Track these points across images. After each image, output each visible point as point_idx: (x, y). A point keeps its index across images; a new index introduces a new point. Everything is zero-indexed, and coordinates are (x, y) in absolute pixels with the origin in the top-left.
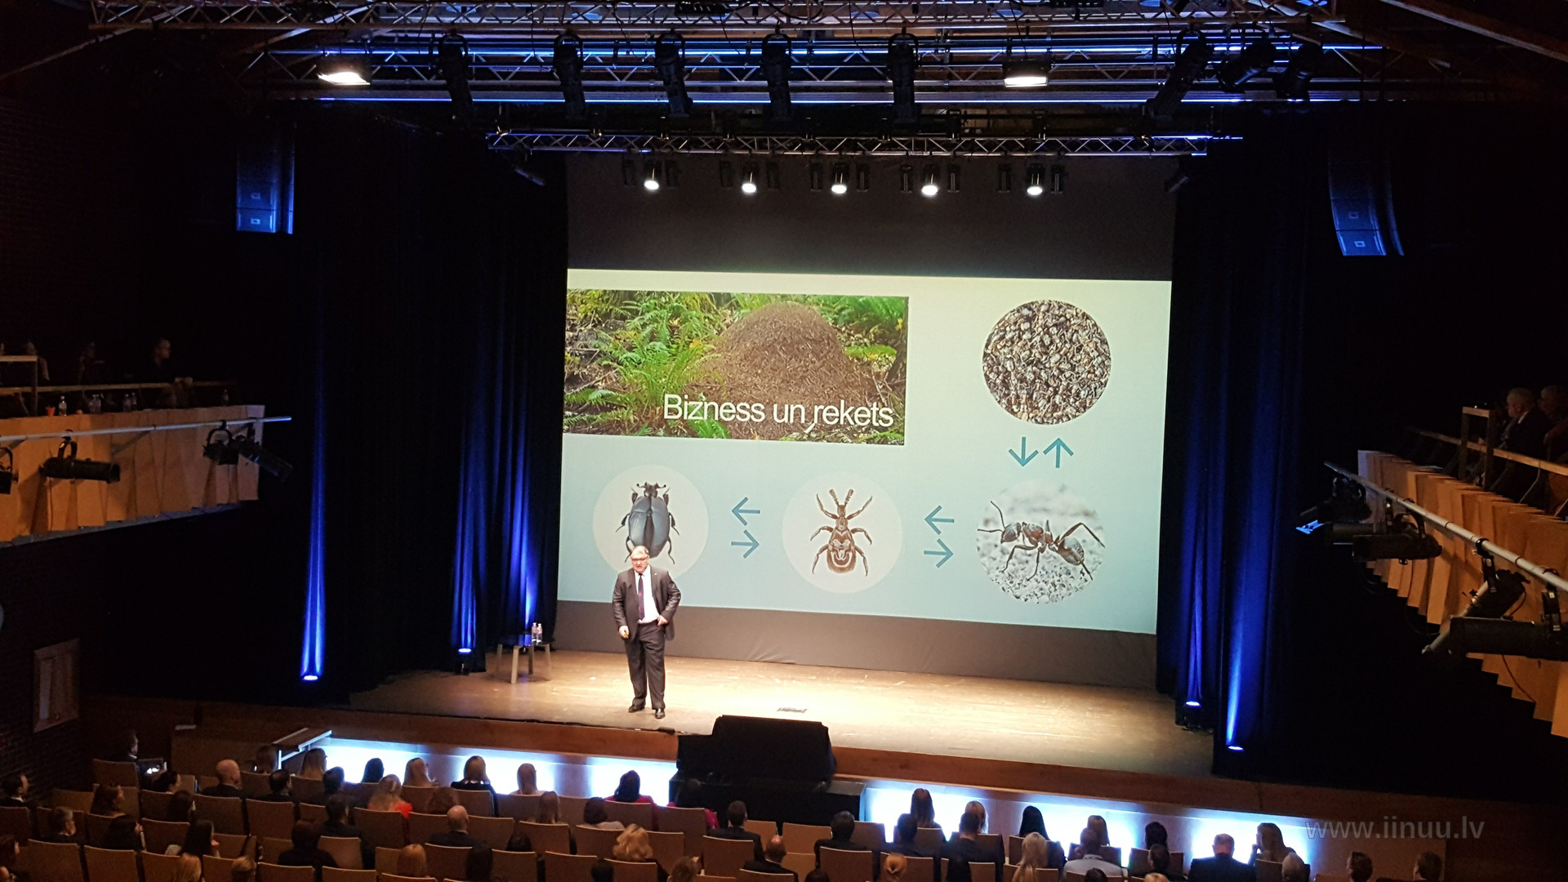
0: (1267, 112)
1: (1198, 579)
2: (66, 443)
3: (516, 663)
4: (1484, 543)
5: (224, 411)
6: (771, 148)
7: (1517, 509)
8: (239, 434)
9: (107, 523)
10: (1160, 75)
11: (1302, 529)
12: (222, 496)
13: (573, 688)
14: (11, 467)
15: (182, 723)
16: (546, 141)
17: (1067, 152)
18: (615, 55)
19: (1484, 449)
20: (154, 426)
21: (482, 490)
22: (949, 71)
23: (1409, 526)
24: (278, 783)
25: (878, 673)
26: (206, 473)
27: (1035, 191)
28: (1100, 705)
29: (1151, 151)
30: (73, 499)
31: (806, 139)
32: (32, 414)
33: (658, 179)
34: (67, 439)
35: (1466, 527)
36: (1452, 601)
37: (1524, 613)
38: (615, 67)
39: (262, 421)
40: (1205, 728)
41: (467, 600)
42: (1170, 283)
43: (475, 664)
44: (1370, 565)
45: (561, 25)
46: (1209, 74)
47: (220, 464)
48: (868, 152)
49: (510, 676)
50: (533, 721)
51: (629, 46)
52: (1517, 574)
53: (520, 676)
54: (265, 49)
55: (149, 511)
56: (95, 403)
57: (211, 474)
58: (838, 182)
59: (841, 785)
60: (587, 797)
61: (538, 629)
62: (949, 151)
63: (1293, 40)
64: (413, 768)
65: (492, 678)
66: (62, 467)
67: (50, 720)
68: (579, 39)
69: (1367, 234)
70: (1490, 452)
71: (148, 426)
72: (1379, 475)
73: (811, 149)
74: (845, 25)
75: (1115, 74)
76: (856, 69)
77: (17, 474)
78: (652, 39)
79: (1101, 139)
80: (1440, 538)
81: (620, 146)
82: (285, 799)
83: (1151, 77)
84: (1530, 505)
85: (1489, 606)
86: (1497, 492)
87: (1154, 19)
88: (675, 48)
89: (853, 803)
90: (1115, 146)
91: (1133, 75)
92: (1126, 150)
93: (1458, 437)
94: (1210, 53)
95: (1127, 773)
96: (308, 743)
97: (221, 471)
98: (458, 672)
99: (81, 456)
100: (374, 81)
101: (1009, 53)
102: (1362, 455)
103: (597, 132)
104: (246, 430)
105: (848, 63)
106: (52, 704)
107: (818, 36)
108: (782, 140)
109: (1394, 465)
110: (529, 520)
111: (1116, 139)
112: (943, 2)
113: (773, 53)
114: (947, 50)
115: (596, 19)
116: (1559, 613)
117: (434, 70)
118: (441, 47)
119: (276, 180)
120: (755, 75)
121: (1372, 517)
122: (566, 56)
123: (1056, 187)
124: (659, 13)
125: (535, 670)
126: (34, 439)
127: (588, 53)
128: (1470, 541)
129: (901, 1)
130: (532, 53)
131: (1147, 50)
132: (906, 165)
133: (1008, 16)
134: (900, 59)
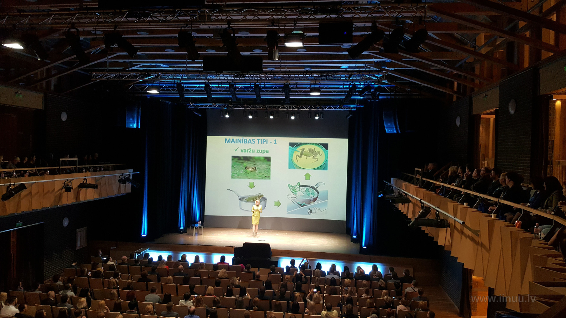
0: (369, 100)
1: (355, 210)
2: (85, 180)
3: (194, 231)
4: (421, 200)
5: (123, 171)
6: (256, 108)
7: (428, 192)
9: (94, 199)
10: (345, 92)
11: (379, 196)
12: (123, 192)
13: (208, 237)
14: (71, 186)
15: (112, 247)
16: (202, 106)
17: (324, 109)
18: (219, 86)
19: (420, 178)
21: (186, 189)
22: (297, 91)
23: (404, 196)
24: (136, 261)
25: (281, 231)
26: (118, 186)
27: (317, 118)
28: (333, 238)
29: (343, 109)
30: (86, 194)
31: (264, 106)
32: (76, 173)
33: (229, 115)
34: (85, 178)
35: (417, 196)
36: (414, 213)
37: (431, 217)
38: (219, 89)
39: (132, 173)
40: (357, 243)
41: (182, 216)
42: (348, 139)
43: (184, 231)
44: (394, 205)
45: (206, 79)
46: (356, 92)
47: (122, 184)
48: (278, 109)
49: (193, 234)
50: (199, 245)
51: (222, 84)
52: (429, 207)
53: (195, 234)
54: (134, 84)
55: (104, 196)
56: (92, 170)
57: (120, 186)
58: (271, 116)
59: (273, 259)
61: (200, 222)
62: (297, 108)
63: (375, 84)
64: (169, 257)
65: (188, 235)
66: (84, 185)
67: (80, 247)
68: (210, 82)
69: (392, 128)
70: (422, 178)
71: (105, 175)
72: (396, 184)
73: (265, 108)
74: (273, 80)
75: (335, 92)
76: (275, 90)
77: (73, 187)
78: (227, 83)
79: (332, 106)
80: (411, 198)
81: (220, 107)
82: (138, 265)
83: (343, 92)
84: (431, 191)
85: (423, 215)
86: (424, 188)
87: (344, 80)
88: (233, 85)
89: (276, 263)
90: (335, 108)
91: (339, 92)
92: (337, 109)
93: (414, 175)
94: (357, 87)
95: (340, 254)
96: (143, 251)
97: (122, 185)
98: (180, 233)
99: (88, 183)
100: (161, 92)
101: (311, 86)
102: (392, 179)
103: (214, 104)
104: (128, 176)
105: (274, 88)
106: (80, 243)
107: (266, 82)
108: (258, 106)
109: (399, 181)
110: (198, 196)
111: (335, 106)
112: (296, 75)
113: (256, 86)
114: (297, 86)
115: (214, 77)
116: (439, 217)
117: (175, 89)
118: (177, 84)
119: (136, 115)
120: (252, 91)
121: (395, 193)
122: (207, 86)
123: (322, 117)
124: (230, 77)
125: (199, 232)
126: (77, 179)
127: (212, 86)
128: (418, 200)
129: (286, 75)
130: (199, 85)
131: (342, 86)
132: (287, 112)
133: (311, 78)
134: (286, 88)
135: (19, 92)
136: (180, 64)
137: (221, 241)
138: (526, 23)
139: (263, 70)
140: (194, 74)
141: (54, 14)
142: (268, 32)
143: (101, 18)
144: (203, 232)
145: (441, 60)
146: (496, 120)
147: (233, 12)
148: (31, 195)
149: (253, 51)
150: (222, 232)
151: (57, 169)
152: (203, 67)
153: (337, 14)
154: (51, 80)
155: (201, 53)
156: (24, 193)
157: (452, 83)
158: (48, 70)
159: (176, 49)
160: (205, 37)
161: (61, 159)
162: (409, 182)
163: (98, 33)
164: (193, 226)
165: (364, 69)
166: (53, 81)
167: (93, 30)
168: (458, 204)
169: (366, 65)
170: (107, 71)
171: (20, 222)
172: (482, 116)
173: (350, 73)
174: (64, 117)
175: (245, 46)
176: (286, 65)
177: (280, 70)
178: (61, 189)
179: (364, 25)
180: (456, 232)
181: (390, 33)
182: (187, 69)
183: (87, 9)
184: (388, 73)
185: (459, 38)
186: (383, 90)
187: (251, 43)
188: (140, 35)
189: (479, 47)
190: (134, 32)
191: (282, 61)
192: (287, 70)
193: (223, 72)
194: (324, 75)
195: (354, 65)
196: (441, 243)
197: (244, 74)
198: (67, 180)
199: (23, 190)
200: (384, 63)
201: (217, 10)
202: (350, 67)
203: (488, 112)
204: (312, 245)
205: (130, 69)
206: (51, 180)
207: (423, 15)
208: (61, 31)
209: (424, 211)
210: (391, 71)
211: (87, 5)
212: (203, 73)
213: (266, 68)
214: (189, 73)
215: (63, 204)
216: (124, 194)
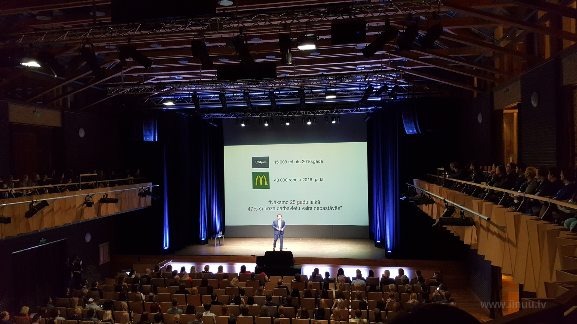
0: (387, 101)
1: (378, 212)
3: (216, 242)
4: (445, 200)
5: (142, 184)
6: (271, 115)
7: (452, 191)
8: (146, 190)
9: (116, 213)
10: (362, 94)
11: (402, 199)
12: (143, 205)
13: (230, 247)
14: (92, 201)
16: (217, 116)
17: (341, 113)
18: (233, 95)
20: (126, 189)
21: (205, 200)
22: (313, 95)
23: (427, 197)
25: (304, 239)
26: (139, 199)
27: (334, 122)
28: (357, 243)
29: (360, 112)
30: (107, 208)
31: (279, 113)
32: (96, 188)
33: (244, 124)
34: (105, 193)
35: (440, 196)
36: (438, 214)
37: (456, 216)
38: (233, 98)
39: (152, 186)
40: (382, 247)
41: (203, 227)
42: (367, 142)
43: (206, 242)
44: (418, 206)
45: (221, 89)
46: (373, 93)
47: (142, 197)
48: (294, 115)
49: (214, 244)
50: (221, 255)
51: (236, 93)
52: (453, 206)
53: (217, 245)
54: (149, 98)
55: (125, 210)
57: (140, 199)
58: (287, 122)
59: (296, 266)
60: (235, 273)
61: (221, 233)
62: (313, 114)
63: (392, 85)
64: (192, 269)
65: (210, 245)
66: (104, 200)
67: (103, 262)
68: (225, 92)
69: (412, 128)
71: (124, 189)
72: (419, 185)
73: (280, 115)
74: (288, 86)
75: (351, 94)
76: (290, 96)
77: (94, 202)
78: (242, 91)
79: (348, 109)
80: (434, 199)
81: (235, 116)
83: (359, 95)
85: (447, 214)
87: (360, 81)
88: (248, 93)
89: (299, 271)
90: (352, 111)
91: (355, 94)
92: (354, 112)
93: (437, 175)
94: (373, 89)
95: (364, 259)
97: (142, 199)
98: (202, 245)
99: (109, 197)
100: (176, 104)
101: (326, 90)
102: (414, 180)
103: (229, 113)
104: (148, 189)
105: (288, 95)
106: (103, 258)
107: (281, 88)
108: (273, 113)
109: (422, 182)
110: (217, 206)
111: (352, 109)
112: (310, 80)
113: (271, 93)
114: (312, 90)
115: (229, 87)
116: (464, 215)
117: (190, 101)
118: (192, 95)
119: (153, 128)
120: (267, 98)
121: (418, 195)
122: (222, 96)
123: (339, 121)
124: (244, 85)
125: (220, 243)
126: (97, 194)
127: (227, 95)
128: (442, 199)
129: (300, 80)
130: (213, 96)
131: (358, 88)
132: (303, 118)
133: (326, 82)
134: (301, 93)
135: (37, 111)
136: (194, 74)
137: (242, 251)
138: (546, 13)
139: (277, 76)
140: (208, 84)
141: (69, 31)
142: (280, 37)
143: (115, 32)
144: (225, 242)
145: (459, 56)
146: (519, 114)
147: (244, 18)
148: (54, 210)
149: (266, 57)
150: (243, 242)
151: (78, 185)
152: (217, 77)
153: (350, 15)
154: (67, 97)
155: (215, 63)
156: (46, 209)
157: (472, 79)
158: (64, 87)
159: (189, 60)
160: (217, 46)
161: (81, 175)
162: (433, 183)
163: (112, 47)
164: (214, 236)
165: (380, 70)
166: (69, 97)
167: (106, 45)
168: (483, 201)
169: (382, 65)
170: (122, 86)
171: (44, 239)
172: (505, 111)
173: (366, 75)
174: (82, 134)
175: (258, 53)
176: (300, 70)
177: (294, 75)
178: (83, 205)
179: (378, 25)
180: (481, 230)
181: (404, 31)
182: (202, 80)
183: (101, 24)
184: (405, 72)
185: (477, 32)
186: (401, 89)
187: (264, 50)
188: (153, 47)
189: (497, 40)
190: (147, 45)
191: (295, 66)
192: (301, 75)
193: (237, 80)
194: (339, 78)
195: (369, 66)
196: (467, 242)
197: (258, 81)
198: (88, 195)
199: (44, 207)
200: (401, 63)
201: (229, 18)
202: (365, 68)
203: (510, 106)
204: (335, 251)
205: (145, 83)
206: (72, 196)
207: (438, 10)
208: (75, 48)
209: (448, 210)
210: (408, 70)
211: (100, 20)
212: (217, 83)
213: (280, 74)
214: (203, 83)
215: (86, 220)
216: (145, 208)
